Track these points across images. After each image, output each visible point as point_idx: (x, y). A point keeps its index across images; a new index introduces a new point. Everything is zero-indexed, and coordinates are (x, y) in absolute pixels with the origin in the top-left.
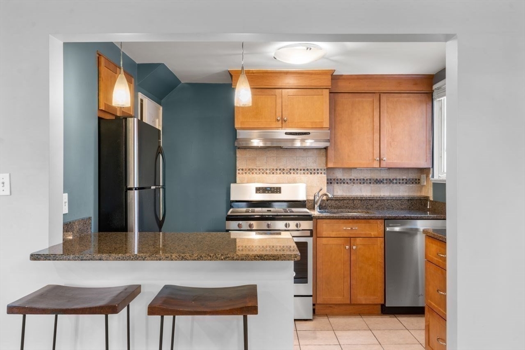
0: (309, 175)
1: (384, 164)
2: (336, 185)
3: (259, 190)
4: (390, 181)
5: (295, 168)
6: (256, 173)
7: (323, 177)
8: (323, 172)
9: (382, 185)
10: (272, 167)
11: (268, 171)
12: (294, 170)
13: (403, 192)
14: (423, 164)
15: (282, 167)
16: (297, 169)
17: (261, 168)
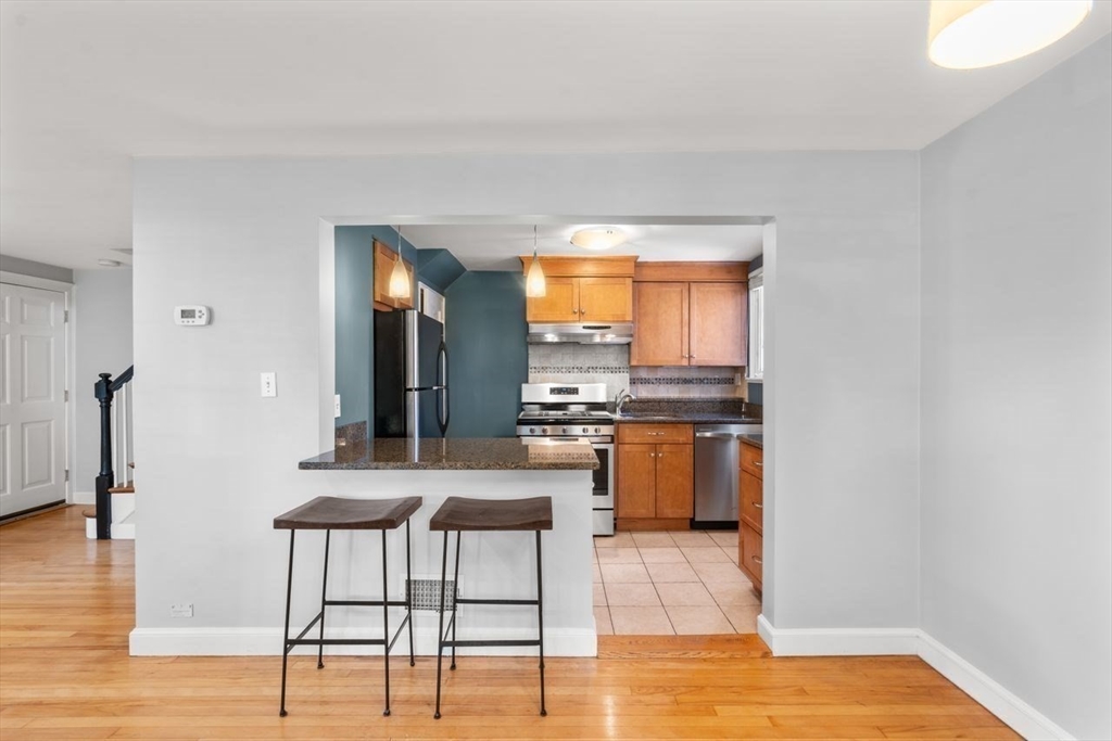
1: (694, 362)
2: (640, 385)
3: (553, 391)
4: (701, 381)
6: (551, 372)
7: (626, 376)
8: (626, 370)
9: (691, 385)
10: (568, 366)
11: (564, 370)
12: (593, 368)
13: (714, 393)
14: (737, 362)
15: (580, 366)
16: (597, 368)
17: (555, 366)
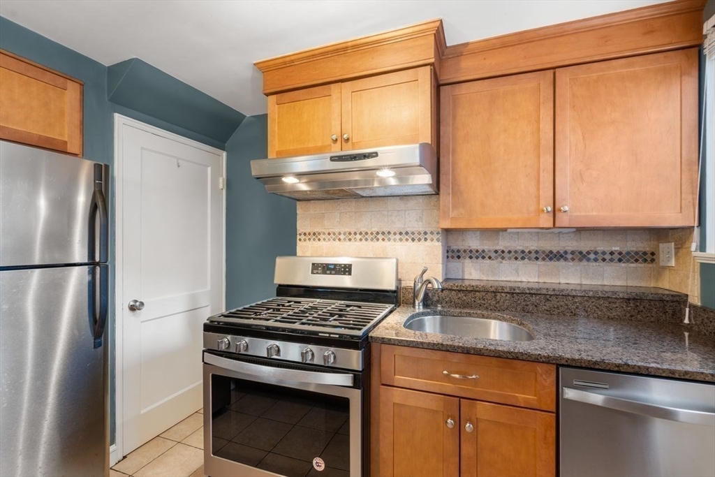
0: (410, 243)
1: (563, 220)
2: (468, 261)
3: (316, 268)
5: (386, 230)
6: (324, 239)
7: (437, 247)
8: (435, 237)
10: (347, 230)
11: (342, 237)
12: (383, 233)
14: (671, 217)
15: (364, 230)
16: (389, 233)
17: (331, 231)
